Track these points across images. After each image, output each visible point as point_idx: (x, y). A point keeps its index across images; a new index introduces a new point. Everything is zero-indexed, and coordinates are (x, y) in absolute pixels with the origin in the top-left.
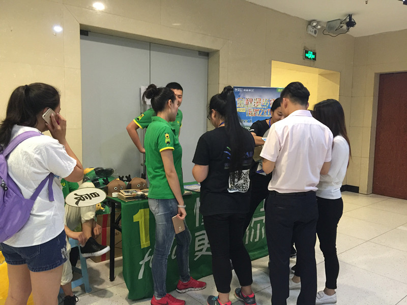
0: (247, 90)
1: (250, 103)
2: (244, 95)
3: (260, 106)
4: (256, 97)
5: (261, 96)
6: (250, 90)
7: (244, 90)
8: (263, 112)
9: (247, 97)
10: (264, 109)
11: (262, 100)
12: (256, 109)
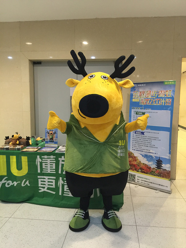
0: (141, 85)
1: (142, 94)
2: (138, 89)
3: (150, 97)
4: (147, 90)
5: (150, 89)
6: (143, 85)
7: (139, 85)
8: (152, 102)
9: (141, 90)
10: (153, 99)
11: (152, 92)
12: (147, 99)
